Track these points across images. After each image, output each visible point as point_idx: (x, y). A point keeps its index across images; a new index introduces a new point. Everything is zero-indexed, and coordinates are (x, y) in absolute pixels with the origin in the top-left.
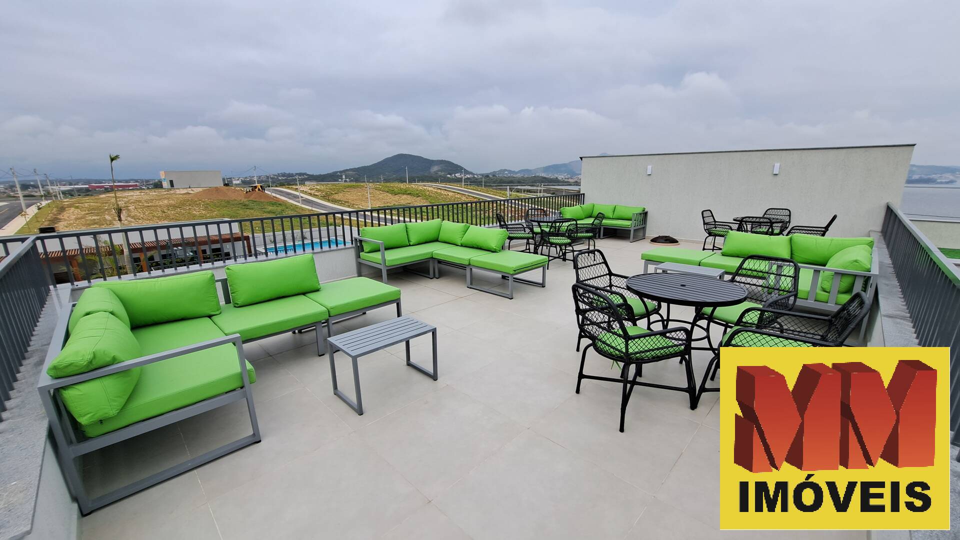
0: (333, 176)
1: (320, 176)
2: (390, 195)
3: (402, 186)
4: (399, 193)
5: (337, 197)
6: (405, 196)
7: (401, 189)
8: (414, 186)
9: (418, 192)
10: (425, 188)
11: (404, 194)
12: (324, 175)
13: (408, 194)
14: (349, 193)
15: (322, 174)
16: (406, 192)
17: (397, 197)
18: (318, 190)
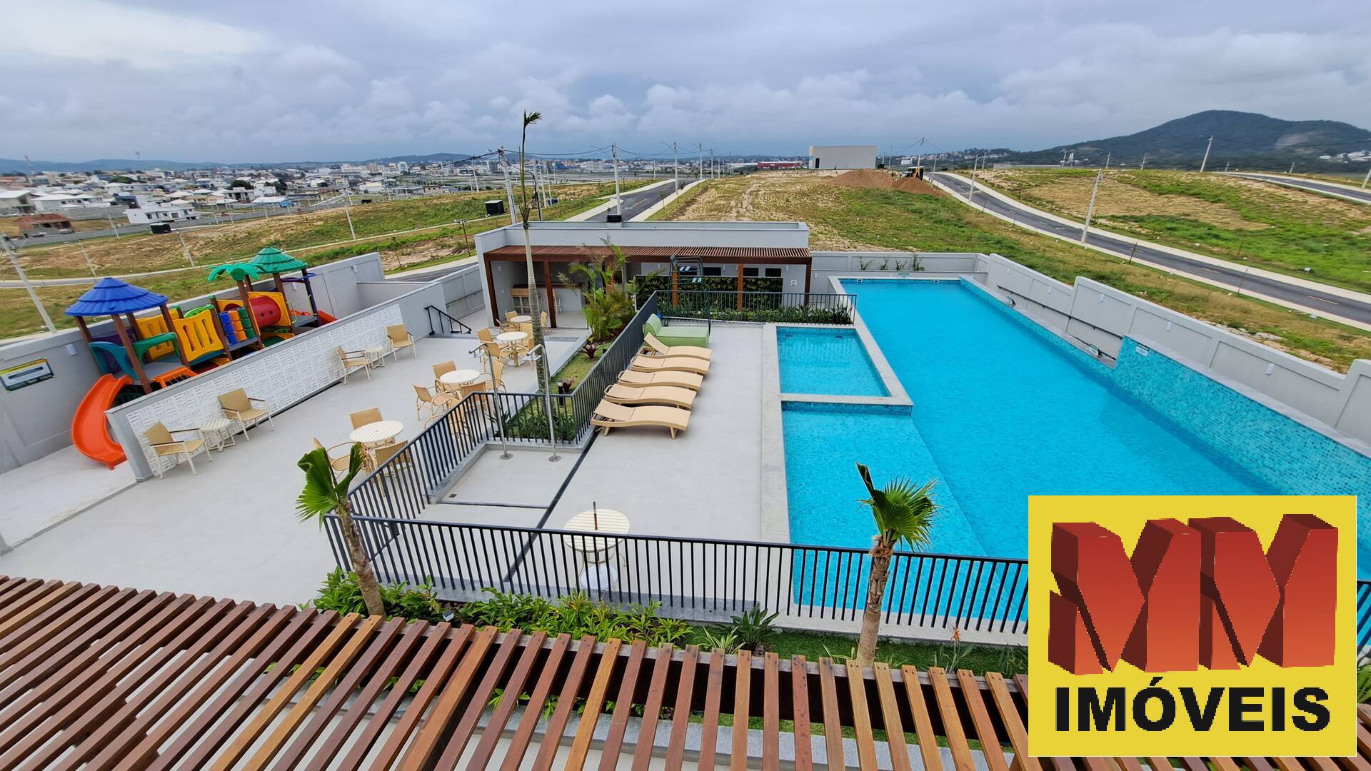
0: (1053, 154)
1: (1031, 154)
2: (1148, 194)
3: (1185, 177)
4: (1170, 192)
5: (1036, 192)
6: (1183, 199)
7: (1178, 184)
8: (1214, 178)
9: (1217, 192)
10: (1244, 183)
11: (1182, 194)
12: (1036, 153)
13: (1194, 195)
14: (1062, 187)
15: (1034, 151)
16: (1186, 191)
17: (1163, 199)
18: (1008, 179)
